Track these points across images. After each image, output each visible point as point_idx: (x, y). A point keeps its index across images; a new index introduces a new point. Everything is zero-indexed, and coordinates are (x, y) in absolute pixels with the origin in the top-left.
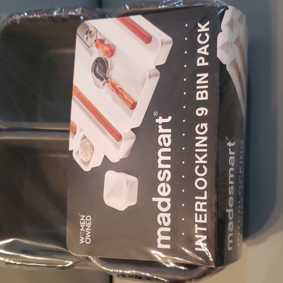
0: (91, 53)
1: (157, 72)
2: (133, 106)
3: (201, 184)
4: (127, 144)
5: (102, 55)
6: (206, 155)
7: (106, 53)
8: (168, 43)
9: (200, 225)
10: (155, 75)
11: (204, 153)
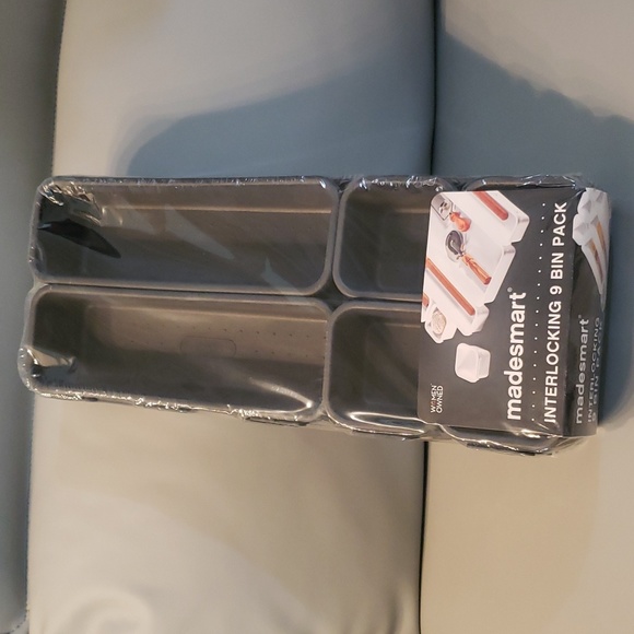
0: (446, 226)
1: (513, 248)
2: (488, 281)
3: (552, 359)
4: (481, 317)
5: (457, 229)
6: (558, 332)
7: (462, 227)
8: (524, 220)
9: (550, 398)
10: (510, 252)
11: (556, 330)
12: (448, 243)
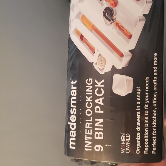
12: (104, 15)
